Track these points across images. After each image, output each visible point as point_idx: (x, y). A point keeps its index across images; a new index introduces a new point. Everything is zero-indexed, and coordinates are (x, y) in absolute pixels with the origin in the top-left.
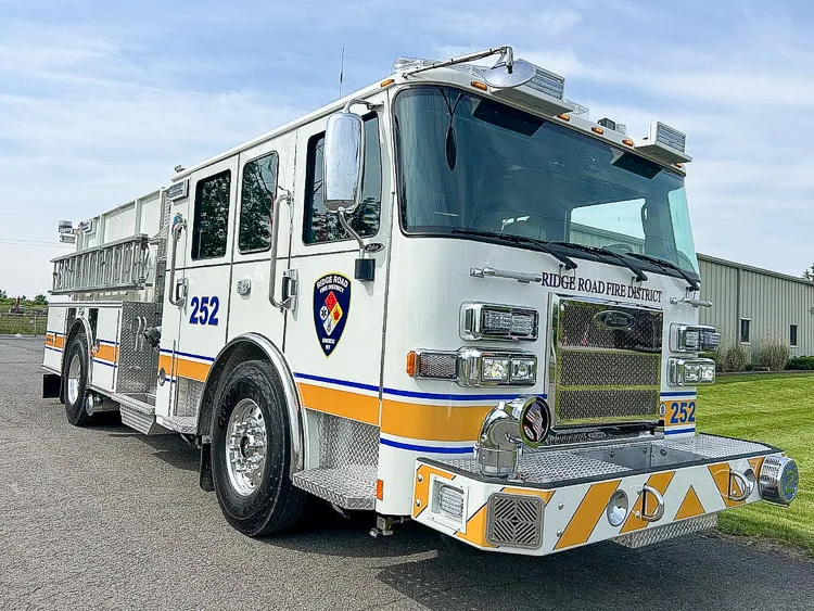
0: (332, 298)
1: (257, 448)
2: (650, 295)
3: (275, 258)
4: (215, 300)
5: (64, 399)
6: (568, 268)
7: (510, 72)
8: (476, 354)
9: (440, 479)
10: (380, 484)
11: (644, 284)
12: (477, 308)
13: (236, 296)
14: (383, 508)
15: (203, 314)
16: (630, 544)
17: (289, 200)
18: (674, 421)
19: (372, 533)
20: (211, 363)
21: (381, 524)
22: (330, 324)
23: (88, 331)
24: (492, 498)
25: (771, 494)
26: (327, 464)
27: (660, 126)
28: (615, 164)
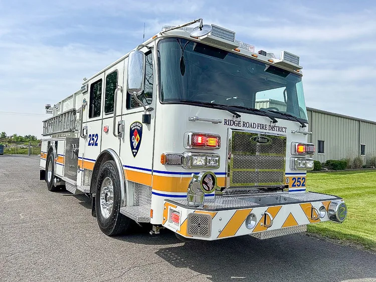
0: (136, 132)
1: (111, 198)
2: (280, 129)
3: (115, 116)
4: (97, 135)
5: (47, 181)
6: (237, 117)
7: (201, 30)
8: (190, 154)
9: (172, 208)
10: (152, 211)
11: (277, 124)
12: (190, 134)
13: (104, 133)
14: (153, 222)
15: (93, 141)
16: (260, 238)
17: (122, 91)
18: (294, 186)
19: (150, 233)
20: (94, 162)
21: (154, 229)
22: (135, 144)
23: (54, 151)
24: (190, 215)
25: (333, 218)
26: (137, 204)
27: (285, 53)
28: (266, 71)
